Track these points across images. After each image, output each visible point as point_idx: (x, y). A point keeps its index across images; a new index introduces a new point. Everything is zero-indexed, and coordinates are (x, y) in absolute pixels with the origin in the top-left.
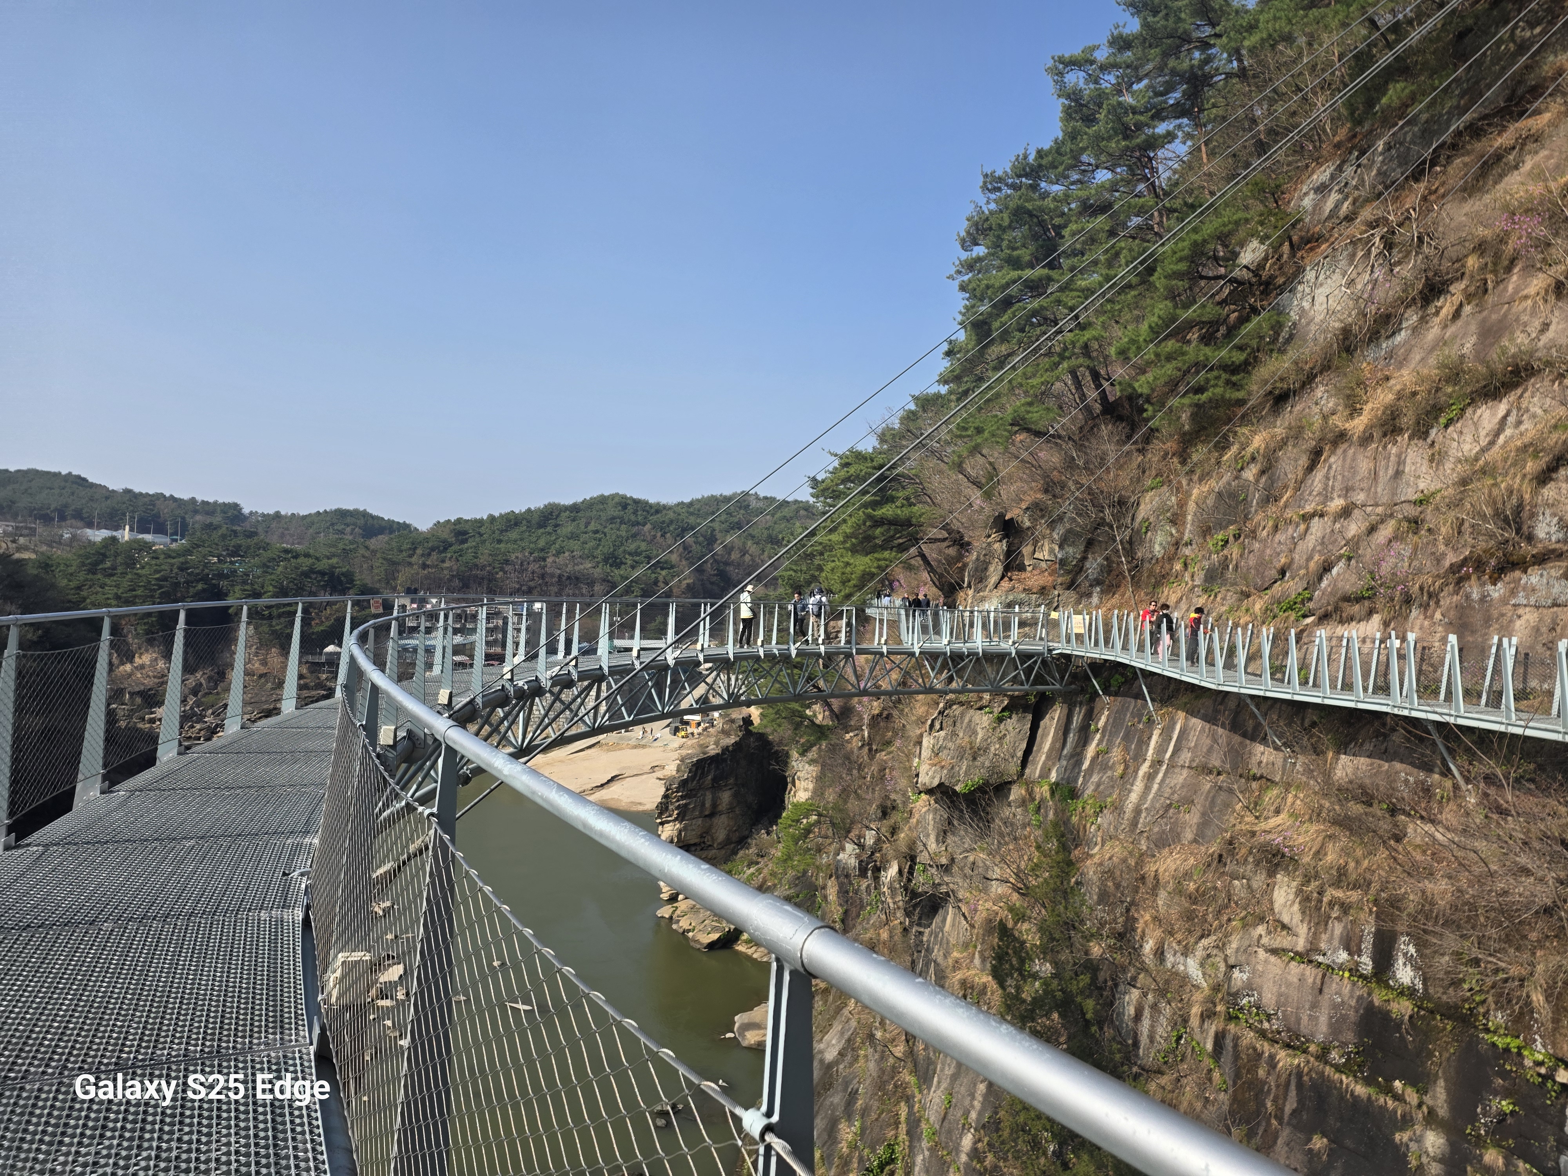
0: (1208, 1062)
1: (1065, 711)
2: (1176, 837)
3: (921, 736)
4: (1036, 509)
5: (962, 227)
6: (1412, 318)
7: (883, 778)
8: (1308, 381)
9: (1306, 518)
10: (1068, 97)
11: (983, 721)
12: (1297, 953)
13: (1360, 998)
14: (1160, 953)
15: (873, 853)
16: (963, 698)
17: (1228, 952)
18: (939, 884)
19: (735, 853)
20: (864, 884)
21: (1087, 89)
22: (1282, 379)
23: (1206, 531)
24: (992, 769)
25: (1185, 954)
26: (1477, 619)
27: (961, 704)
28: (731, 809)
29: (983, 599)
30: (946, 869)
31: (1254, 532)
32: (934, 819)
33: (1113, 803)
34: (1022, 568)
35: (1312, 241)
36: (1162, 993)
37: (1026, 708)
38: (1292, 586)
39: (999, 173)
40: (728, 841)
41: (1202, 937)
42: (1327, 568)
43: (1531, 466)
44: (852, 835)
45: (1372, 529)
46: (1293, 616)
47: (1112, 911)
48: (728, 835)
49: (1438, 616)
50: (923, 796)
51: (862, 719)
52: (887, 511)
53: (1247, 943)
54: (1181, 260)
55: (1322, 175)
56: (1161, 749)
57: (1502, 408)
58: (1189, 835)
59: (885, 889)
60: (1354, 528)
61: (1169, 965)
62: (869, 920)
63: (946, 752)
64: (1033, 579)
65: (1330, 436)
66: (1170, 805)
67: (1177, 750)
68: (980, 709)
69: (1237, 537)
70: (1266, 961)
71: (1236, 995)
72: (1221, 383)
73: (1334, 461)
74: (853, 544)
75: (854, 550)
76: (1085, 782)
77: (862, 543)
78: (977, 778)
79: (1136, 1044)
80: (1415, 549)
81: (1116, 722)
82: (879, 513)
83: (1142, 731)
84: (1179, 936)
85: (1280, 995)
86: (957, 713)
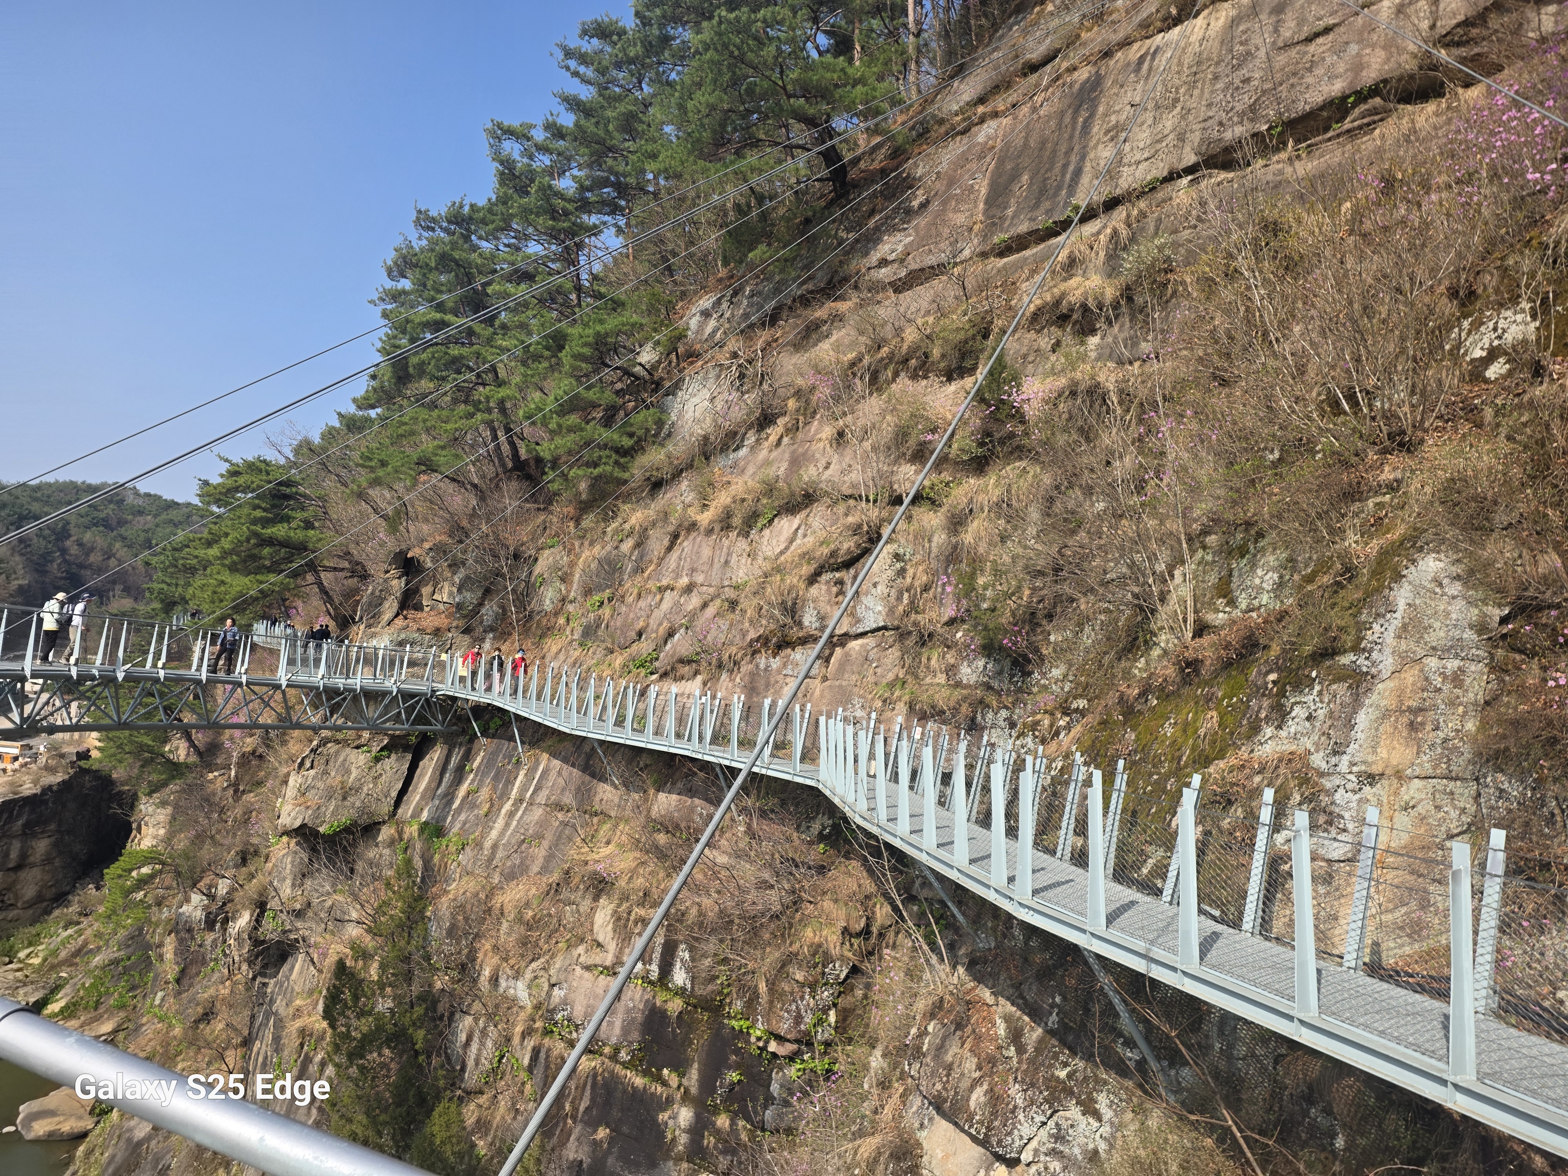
0: (523, 1076)
1: (445, 752)
2: (523, 869)
3: (288, 775)
4: (439, 550)
5: (390, 257)
6: (751, 438)
7: (247, 821)
8: (677, 474)
9: (662, 590)
10: (502, 163)
11: (358, 760)
12: (606, 968)
13: (647, 1001)
14: (494, 980)
15: (224, 904)
16: (340, 736)
17: (552, 972)
18: (290, 931)
19: (48, 912)
20: (210, 937)
21: (521, 162)
22: (658, 469)
23: (588, 592)
24: (362, 810)
25: (516, 978)
26: (761, 684)
27: (337, 742)
28: (48, 860)
29: (373, 635)
30: (299, 914)
31: (623, 597)
32: (292, 862)
33: (474, 840)
34: (419, 607)
35: (692, 355)
36: (490, 1017)
37: (406, 748)
38: (644, 647)
39: (433, 213)
40: (39, 898)
41: (533, 960)
42: (671, 634)
43: (807, 570)
44: (201, 884)
45: (705, 605)
46: (643, 672)
47: (458, 943)
48: (40, 892)
49: (738, 680)
50: (285, 839)
51: (230, 756)
52: (279, 531)
53: (568, 962)
54: (585, 345)
55: (706, 302)
56: (524, 789)
57: (796, 521)
58: (535, 868)
59: (232, 942)
60: (694, 601)
61: (501, 990)
62: (211, 976)
63: (313, 792)
64: (429, 619)
65: (686, 524)
66: (523, 841)
67: (538, 788)
68: (358, 747)
69: (610, 600)
70: (581, 977)
71: (552, 1011)
72: (611, 461)
73: (686, 545)
74: (234, 562)
75: (233, 569)
76: (452, 822)
77: (245, 561)
78: (344, 819)
79: (463, 1069)
80: (731, 625)
81: (489, 763)
82: (268, 531)
83: (510, 771)
84: (512, 962)
85: (588, 1006)
86: (332, 751)
